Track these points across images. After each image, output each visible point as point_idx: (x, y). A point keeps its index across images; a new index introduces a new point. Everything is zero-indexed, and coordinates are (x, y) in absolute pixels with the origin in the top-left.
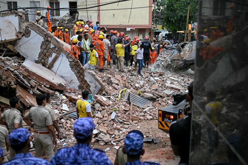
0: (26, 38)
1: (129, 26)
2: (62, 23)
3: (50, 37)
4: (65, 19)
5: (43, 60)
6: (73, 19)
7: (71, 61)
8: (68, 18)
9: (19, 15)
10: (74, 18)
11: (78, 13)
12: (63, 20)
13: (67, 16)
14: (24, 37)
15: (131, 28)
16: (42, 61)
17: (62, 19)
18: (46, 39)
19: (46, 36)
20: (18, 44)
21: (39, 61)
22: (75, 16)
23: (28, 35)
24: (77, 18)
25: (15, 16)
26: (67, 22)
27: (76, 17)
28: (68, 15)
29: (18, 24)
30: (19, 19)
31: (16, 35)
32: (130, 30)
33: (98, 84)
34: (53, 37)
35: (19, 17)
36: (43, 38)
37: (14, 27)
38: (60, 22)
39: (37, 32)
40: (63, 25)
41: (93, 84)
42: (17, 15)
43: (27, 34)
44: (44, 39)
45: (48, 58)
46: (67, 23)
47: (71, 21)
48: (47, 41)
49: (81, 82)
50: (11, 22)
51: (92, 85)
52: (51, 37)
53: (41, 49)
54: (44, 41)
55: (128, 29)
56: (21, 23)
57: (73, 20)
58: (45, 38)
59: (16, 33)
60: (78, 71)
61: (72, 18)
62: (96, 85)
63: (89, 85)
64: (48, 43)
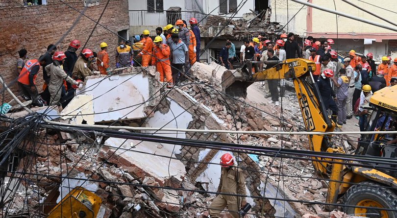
0: (162, 114)
1: (369, 36)
2: (240, 28)
3: (203, 114)
4: (246, 19)
5: (189, 155)
6: (260, 19)
7: (241, 161)
8: (252, 17)
9: (150, 75)
10: (262, 17)
11: (271, 9)
12: (243, 21)
13: (250, 14)
14: (158, 112)
15: (374, 40)
16: (187, 155)
17: (241, 20)
18: (197, 117)
19: (197, 112)
20: (147, 123)
21: (183, 155)
22: (264, 14)
23: (165, 109)
24: (269, 19)
25: (143, 77)
26: (249, 25)
27: (267, 17)
28: (252, 12)
29: (148, 92)
30: (150, 82)
31: (145, 112)
32: (371, 43)
33: (292, 209)
34: (209, 114)
35: (151, 78)
36: (191, 116)
37: (141, 97)
38: (236, 26)
39: (181, 104)
40: (242, 31)
41: (281, 207)
42: (147, 74)
43: (163, 108)
44: (193, 117)
45: (198, 152)
46: (249, 27)
47: (256, 24)
48: (198, 121)
49: (258, 200)
50: (136, 87)
51: (279, 210)
52: (206, 115)
53: (187, 134)
54: (194, 121)
55: (367, 41)
56: (153, 89)
57: (260, 21)
58: (195, 117)
59: (144, 108)
60: (253, 179)
61: (259, 17)
62: (287, 211)
63: (273, 207)
64: (200, 125)
